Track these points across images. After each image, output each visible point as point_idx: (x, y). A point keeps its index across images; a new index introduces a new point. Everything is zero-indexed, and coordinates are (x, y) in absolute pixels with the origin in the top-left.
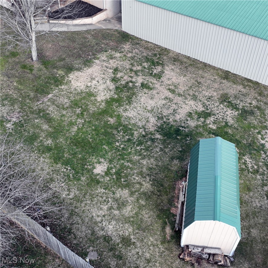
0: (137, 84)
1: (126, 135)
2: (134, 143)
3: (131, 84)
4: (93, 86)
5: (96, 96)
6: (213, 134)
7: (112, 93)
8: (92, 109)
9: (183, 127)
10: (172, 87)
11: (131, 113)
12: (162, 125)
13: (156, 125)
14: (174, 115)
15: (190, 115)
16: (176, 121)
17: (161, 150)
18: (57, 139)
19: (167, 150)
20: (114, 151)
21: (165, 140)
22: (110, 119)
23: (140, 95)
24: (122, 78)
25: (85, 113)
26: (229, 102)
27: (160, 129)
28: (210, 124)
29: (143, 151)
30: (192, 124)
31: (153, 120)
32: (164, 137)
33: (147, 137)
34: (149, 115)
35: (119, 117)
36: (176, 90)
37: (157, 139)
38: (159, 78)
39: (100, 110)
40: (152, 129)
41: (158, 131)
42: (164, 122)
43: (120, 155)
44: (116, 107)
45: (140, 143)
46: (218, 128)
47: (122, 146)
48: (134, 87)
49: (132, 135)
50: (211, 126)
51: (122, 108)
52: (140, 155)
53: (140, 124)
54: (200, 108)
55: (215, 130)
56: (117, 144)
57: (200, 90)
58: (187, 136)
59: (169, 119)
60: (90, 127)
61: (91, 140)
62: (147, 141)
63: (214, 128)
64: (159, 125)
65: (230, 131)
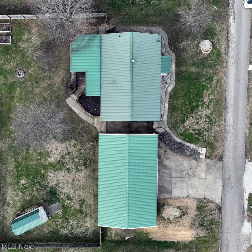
0: (67, 166)
1: (41, 180)
2: (40, 184)
3: (65, 164)
4: (53, 153)
5: (49, 158)
6: (63, 205)
7: (56, 161)
8: (43, 161)
9: (58, 194)
10: (75, 179)
11: (51, 175)
12: (54, 188)
13: (52, 186)
14: (61, 189)
15: (66, 194)
16: (59, 191)
17: (44, 194)
18: (23, 161)
19: (45, 195)
20: (32, 181)
21: (48, 192)
22: (43, 170)
23: (62, 171)
24: (66, 159)
25: (39, 160)
26: (82, 203)
27: (52, 188)
28: (66, 202)
29: (39, 189)
30: (62, 196)
31: (54, 183)
32: (50, 191)
33: (45, 187)
34: (55, 181)
35: (46, 172)
36: (75, 182)
37: (47, 190)
38: (77, 172)
39: (44, 164)
40: (50, 186)
41: (50, 188)
42: (56, 188)
43: (32, 184)
44: (50, 168)
45: (41, 186)
46: (67, 205)
47: (35, 182)
48: (65, 166)
49: (42, 181)
50: (66, 203)
51: (51, 170)
52: (37, 189)
53: (49, 181)
54: (71, 196)
55: (65, 205)
56: (35, 180)
57: (82, 190)
58: (56, 198)
59: (58, 188)
60: (35, 167)
61: (30, 171)
62: (43, 188)
63: (66, 204)
64: (53, 187)
65: (68, 210)
